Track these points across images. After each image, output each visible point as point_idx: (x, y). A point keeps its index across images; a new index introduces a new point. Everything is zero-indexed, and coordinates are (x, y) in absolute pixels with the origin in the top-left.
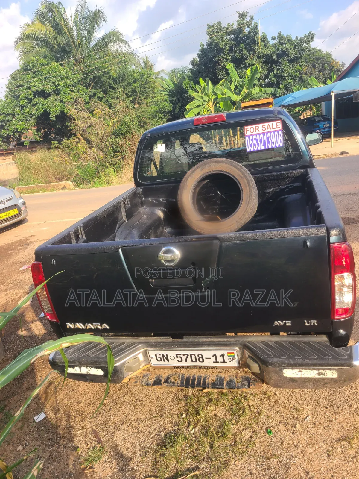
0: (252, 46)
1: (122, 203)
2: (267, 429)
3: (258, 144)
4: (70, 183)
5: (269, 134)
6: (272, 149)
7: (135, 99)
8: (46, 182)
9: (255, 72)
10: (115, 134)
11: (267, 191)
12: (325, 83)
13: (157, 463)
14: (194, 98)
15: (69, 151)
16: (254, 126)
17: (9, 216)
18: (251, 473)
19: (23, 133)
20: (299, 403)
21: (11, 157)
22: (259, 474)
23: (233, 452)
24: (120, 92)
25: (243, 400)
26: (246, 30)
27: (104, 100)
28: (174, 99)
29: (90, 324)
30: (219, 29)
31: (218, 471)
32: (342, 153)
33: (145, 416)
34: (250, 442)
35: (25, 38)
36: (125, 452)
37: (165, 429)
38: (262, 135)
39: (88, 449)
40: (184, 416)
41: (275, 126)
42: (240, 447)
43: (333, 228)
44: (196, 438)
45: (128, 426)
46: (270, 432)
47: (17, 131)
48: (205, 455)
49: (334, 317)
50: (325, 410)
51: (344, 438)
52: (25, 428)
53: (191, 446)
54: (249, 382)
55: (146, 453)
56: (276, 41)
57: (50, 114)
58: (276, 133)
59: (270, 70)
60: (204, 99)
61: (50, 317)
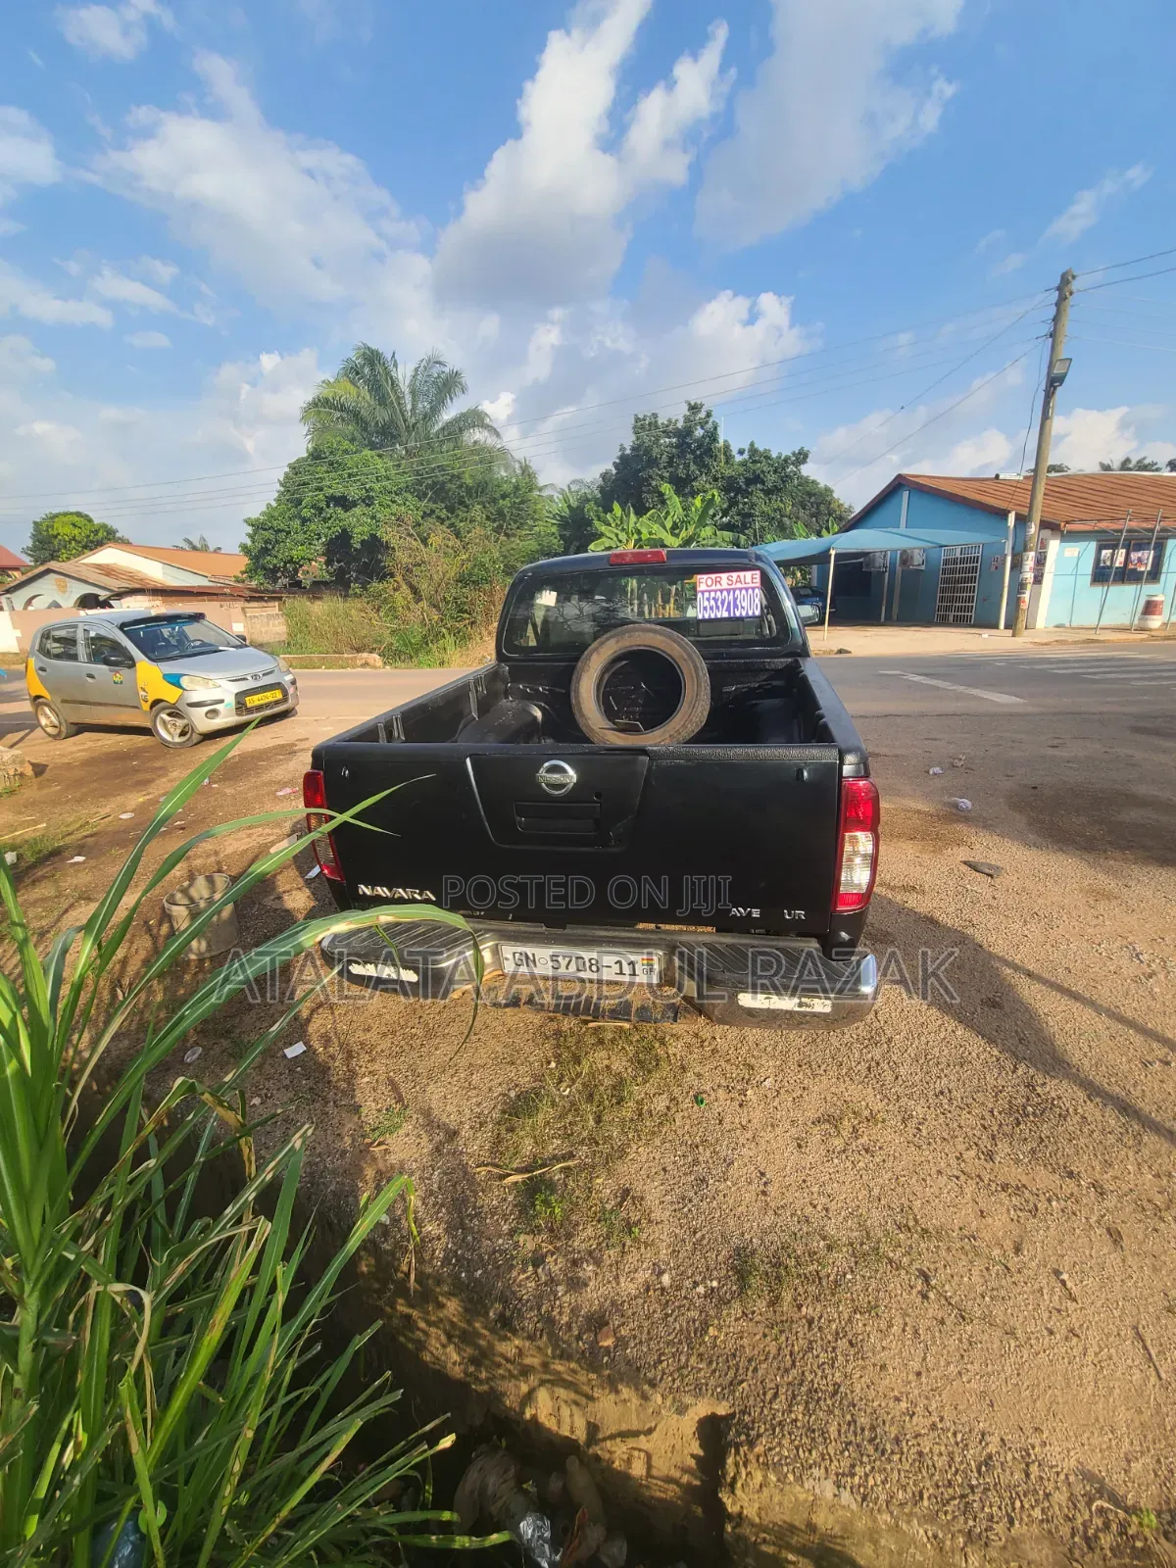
0: (707, 460)
1: (472, 686)
2: (696, 1097)
3: (718, 607)
4: (375, 656)
5: (737, 592)
6: (741, 619)
7: (501, 526)
8: (335, 652)
9: (710, 503)
10: (463, 580)
11: (726, 689)
12: (819, 534)
13: (499, 1142)
14: (602, 535)
15: (380, 603)
16: (713, 576)
17: (267, 701)
18: (664, 1170)
19: (301, 566)
20: (753, 1056)
21: (277, 604)
22: (679, 1171)
23: (636, 1131)
24: (477, 512)
25: (657, 1045)
26: (699, 432)
27: (447, 523)
28: (567, 533)
29: (400, 890)
30: (654, 425)
31: (607, 1163)
32: (840, 651)
33: (483, 1062)
34: (666, 1117)
35: (320, 405)
36: (444, 1119)
37: (517, 1085)
38: (725, 593)
39: (379, 1111)
40: (553, 1065)
41: (749, 579)
42: (648, 1124)
43: (849, 751)
44: (573, 1104)
45: (452, 1076)
46: (702, 1102)
47: (291, 561)
48: (585, 1134)
49: (836, 907)
50: (797, 1069)
51: (826, 1117)
52: (267, 1066)
53: (561, 1117)
54: (675, 1013)
55: (481, 1125)
56: (746, 456)
57: (351, 537)
58: (750, 591)
59: (733, 503)
60: (620, 537)
61: (331, 873)
